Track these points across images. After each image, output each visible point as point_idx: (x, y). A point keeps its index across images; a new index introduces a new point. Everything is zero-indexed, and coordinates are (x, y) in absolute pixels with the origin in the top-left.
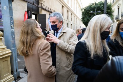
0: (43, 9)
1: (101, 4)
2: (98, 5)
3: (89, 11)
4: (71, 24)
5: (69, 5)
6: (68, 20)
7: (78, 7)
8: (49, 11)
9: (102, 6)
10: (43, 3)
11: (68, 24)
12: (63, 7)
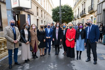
1: (65, 7)
2: (63, 8)
3: (57, 11)
4: (45, 21)
5: (43, 6)
6: (42, 18)
7: (50, 7)
8: (27, 12)
9: (66, 9)
11: (42, 21)
12: (37, 8)
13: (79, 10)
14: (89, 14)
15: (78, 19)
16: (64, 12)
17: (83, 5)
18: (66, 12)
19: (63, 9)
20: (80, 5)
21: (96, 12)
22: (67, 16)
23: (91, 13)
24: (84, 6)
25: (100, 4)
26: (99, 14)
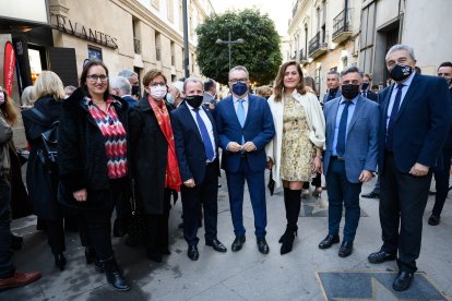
0: (64, 31)
1: (244, 20)
2: (237, 23)
3: (215, 36)
6: (158, 63)
8: (85, 38)
9: (248, 26)
10: (61, 13)
12: (135, 20)
13: (306, 29)
14: (337, 48)
15: (305, 65)
16: (240, 40)
17: (318, 9)
18: (248, 39)
19: (238, 27)
20: (311, 11)
21: (357, 40)
22: (254, 53)
23: (343, 44)
24: (322, 13)
25: (368, 6)
26: (365, 49)
